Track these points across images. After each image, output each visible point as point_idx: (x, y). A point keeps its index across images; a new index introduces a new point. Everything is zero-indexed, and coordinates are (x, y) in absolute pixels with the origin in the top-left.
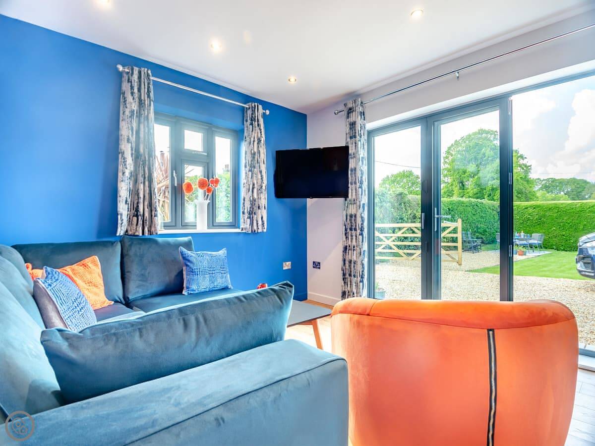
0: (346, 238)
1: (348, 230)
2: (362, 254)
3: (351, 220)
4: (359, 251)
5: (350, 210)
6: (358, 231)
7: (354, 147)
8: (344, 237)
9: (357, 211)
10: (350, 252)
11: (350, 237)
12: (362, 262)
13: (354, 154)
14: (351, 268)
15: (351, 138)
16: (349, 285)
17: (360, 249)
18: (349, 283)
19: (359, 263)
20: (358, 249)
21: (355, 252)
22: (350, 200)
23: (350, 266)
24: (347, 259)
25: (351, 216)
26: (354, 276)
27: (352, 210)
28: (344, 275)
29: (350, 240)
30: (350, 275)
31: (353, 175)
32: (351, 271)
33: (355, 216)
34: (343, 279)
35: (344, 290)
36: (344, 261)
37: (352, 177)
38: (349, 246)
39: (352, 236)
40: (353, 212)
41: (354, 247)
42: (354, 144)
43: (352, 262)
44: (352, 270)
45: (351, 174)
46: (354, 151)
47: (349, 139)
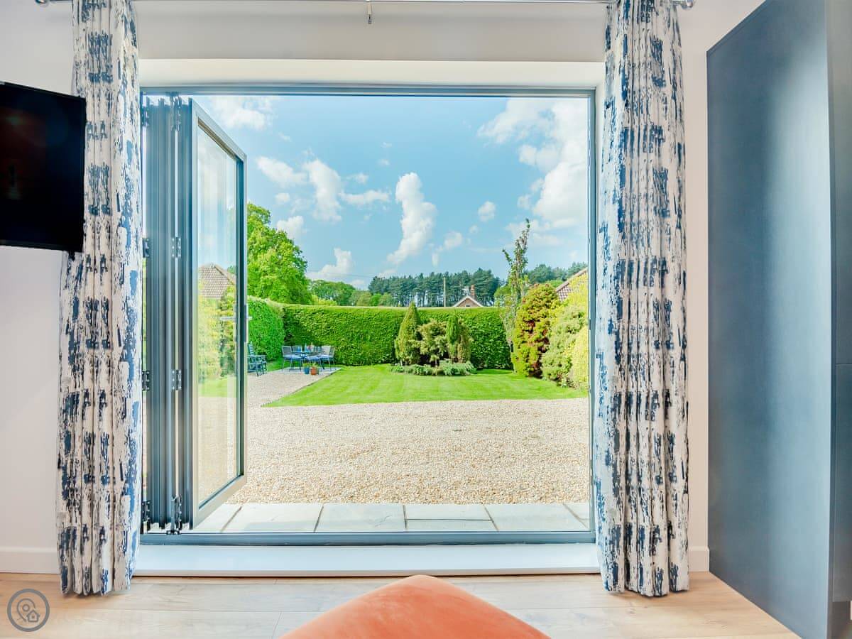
0: (74, 370)
1: (83, 347)
2: (129, 413)
3: (91, 318)
4: (119, 405)
5: (89, 288)
6: (117, 351)
7: (104, 107)
8: (67, 368)
9: (112, 290)
10: (88, 410)
11: (88, 367)
12: (128, 437)
13: (103, 126)
14: (90, 459)
15: (93, 78)
16: (86, 510)
17: (124, 400)
18: (86, 502)
19: (120, 440)
20: (117, 399)
21: (106, 411)
22: (88, 260)
23: (88, 452)
24: (78, 433)
25: (92, 305)
26: (104, 481)
27: (95, 287)
28: (67, 480)
29: (88, 374)
30: (89, 479)
31: (101, 188)
32: (91, 468)
33: (107, 306)
34: (65, 494)
35: (67, 524)
36: (68, 439)
37: (95, 191)
38: (87, 395)
39: (95, 364)
40: (100, 293)
41: (103, 395)
42: (104, 99)
43: (97, 441)
44: (96, 464)
45: (94, 185)
46: (104, 116)
47: (85, 82)
